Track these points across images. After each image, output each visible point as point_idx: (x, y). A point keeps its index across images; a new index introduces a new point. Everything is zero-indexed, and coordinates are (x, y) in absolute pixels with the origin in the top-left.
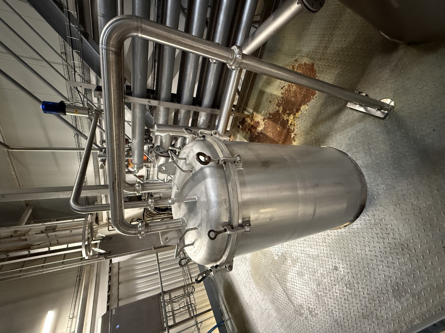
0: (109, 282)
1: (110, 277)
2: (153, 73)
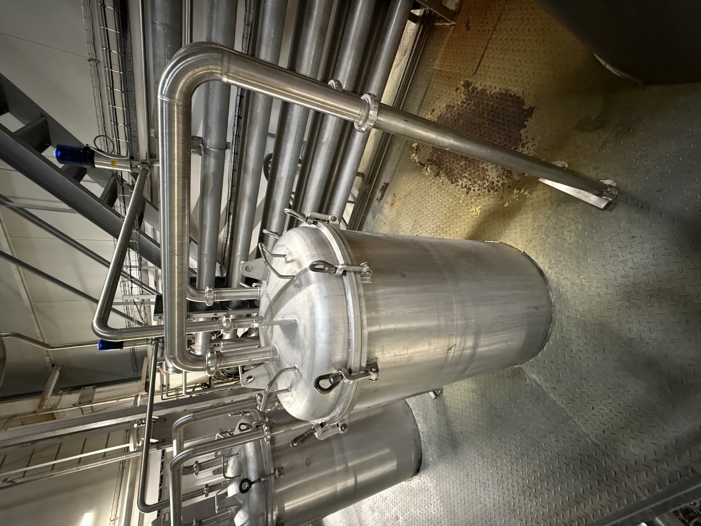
0: (161, 471)
1: (162, 463)
2: (227, 226)
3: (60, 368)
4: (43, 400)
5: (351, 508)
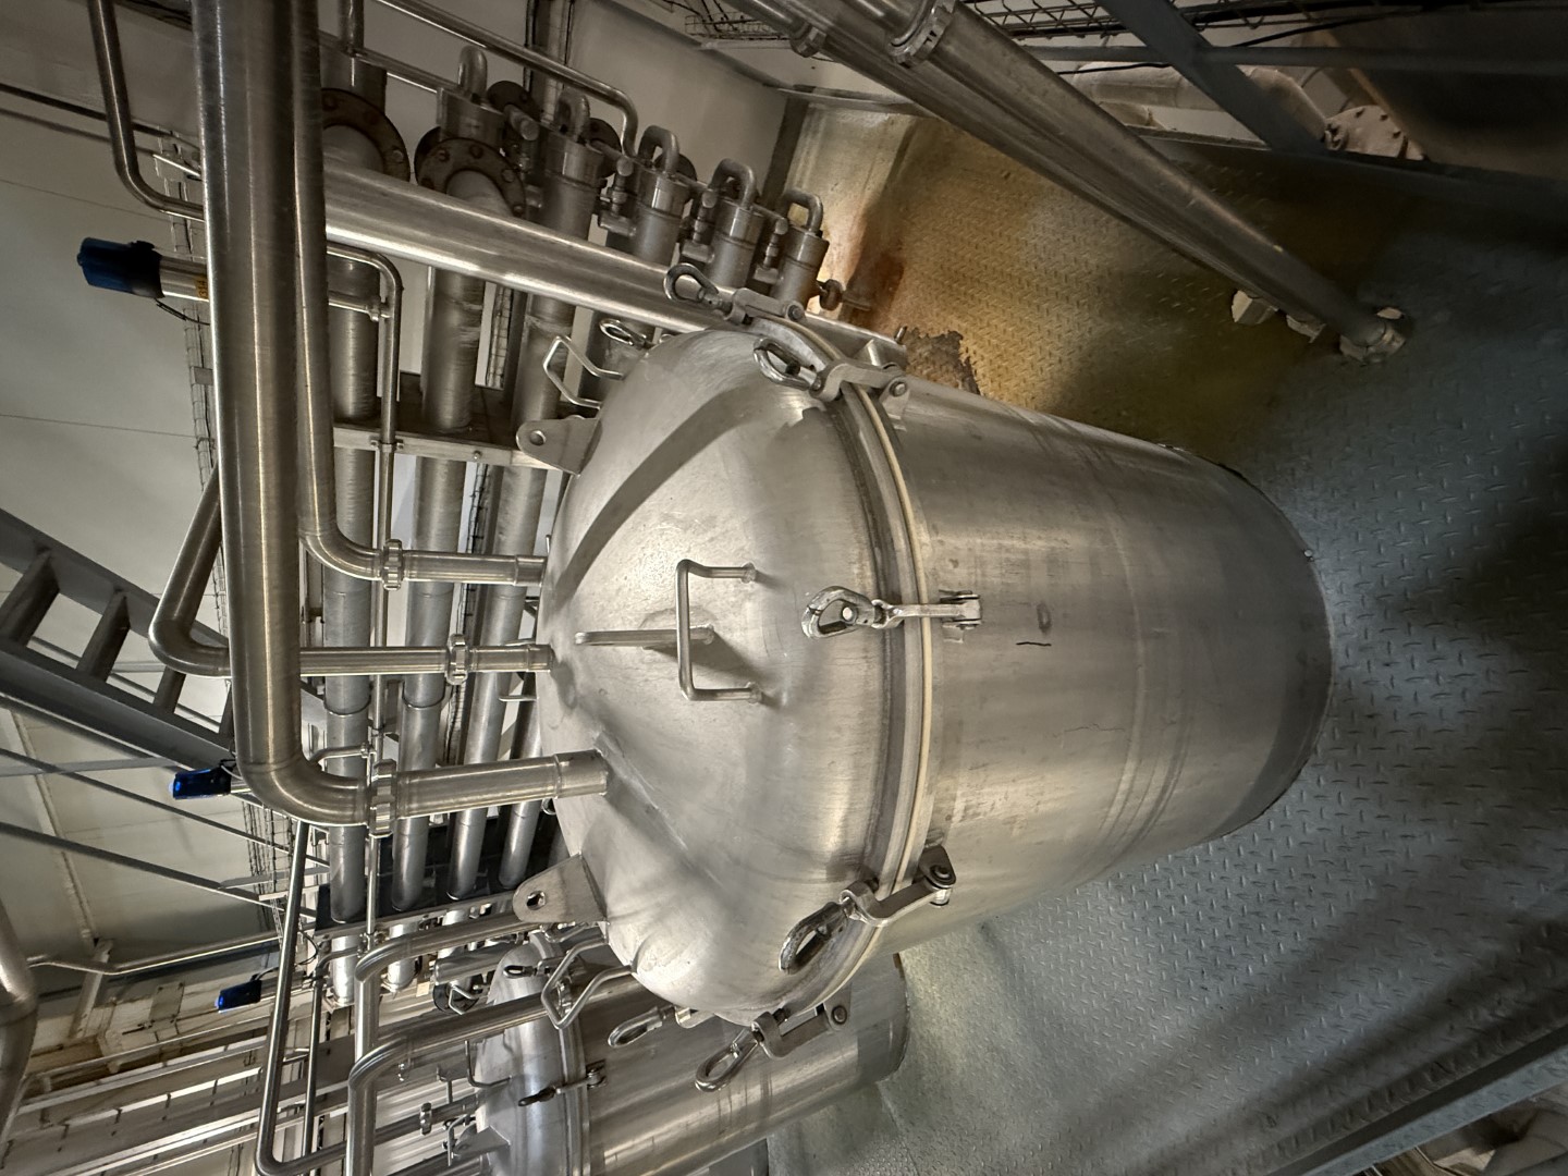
3: (109, 946)
4: (77, 1019)
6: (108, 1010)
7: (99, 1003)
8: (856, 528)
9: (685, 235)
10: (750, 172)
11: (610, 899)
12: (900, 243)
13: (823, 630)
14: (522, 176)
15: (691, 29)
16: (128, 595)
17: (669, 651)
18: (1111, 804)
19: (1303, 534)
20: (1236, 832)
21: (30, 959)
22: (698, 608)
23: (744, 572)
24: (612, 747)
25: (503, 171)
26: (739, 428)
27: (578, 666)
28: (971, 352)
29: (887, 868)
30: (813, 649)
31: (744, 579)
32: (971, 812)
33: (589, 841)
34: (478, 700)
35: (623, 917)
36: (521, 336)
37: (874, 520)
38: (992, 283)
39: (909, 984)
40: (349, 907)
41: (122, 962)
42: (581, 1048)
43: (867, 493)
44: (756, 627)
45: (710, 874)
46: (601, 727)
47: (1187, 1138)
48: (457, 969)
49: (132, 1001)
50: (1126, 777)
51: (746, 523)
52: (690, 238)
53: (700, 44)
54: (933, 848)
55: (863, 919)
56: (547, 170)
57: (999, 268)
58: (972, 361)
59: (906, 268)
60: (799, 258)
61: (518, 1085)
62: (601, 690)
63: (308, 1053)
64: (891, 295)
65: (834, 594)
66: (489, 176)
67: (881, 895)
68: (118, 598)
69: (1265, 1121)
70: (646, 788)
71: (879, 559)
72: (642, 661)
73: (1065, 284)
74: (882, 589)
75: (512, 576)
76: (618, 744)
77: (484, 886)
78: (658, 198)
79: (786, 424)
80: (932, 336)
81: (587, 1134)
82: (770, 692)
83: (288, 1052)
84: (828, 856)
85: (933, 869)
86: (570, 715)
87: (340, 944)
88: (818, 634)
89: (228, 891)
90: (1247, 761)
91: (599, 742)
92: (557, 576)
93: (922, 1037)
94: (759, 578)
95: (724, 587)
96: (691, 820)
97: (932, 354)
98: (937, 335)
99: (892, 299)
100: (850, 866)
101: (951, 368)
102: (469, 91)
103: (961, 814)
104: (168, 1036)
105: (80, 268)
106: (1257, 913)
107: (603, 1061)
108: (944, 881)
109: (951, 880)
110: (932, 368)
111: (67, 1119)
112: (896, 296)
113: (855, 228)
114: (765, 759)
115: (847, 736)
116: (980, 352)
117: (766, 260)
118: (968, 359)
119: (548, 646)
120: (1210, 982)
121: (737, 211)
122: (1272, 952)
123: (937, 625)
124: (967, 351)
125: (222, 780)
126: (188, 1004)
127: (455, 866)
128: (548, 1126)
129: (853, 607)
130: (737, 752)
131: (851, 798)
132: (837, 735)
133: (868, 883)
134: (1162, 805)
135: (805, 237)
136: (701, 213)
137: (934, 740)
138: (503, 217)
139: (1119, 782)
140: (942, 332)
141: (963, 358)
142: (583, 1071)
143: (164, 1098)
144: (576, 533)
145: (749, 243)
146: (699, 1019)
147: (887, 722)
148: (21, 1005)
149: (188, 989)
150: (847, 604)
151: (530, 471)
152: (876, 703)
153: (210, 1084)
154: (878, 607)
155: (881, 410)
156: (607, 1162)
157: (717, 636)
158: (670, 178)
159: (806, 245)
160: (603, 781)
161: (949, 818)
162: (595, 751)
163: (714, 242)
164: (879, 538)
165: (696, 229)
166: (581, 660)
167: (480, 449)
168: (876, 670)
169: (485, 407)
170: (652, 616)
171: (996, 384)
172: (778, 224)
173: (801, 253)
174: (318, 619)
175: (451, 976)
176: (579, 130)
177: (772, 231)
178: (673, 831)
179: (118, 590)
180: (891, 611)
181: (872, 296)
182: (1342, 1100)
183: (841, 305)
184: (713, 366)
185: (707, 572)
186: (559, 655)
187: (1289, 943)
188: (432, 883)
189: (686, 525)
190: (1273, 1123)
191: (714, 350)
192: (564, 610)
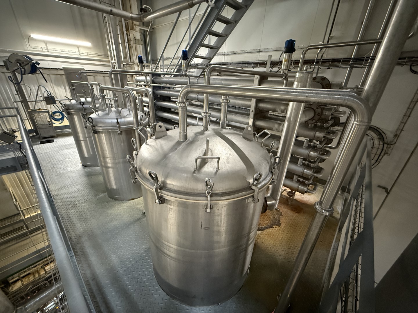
4: (138, 26)
5: (75, 146)
6: (139, 31)
7: (140, 29)
8: (225, 190)
9: (305, 159)
10: (320, 176)
11: (159, 140)
12: (305, 213)
13: (206, 182)
14: (316, 123)
15: (363, 163)
16: (225, 37)
17: (205, 154)
18: (168, 242)
19: (224, 303)
20: (156, 279)
21: (152, 21)
22: (212, 160)
23: (218, 169)
24: (188, 142)
25: (315, 120)
26: (246, 169)
27: (203, 136)
28: (275, 228)
29: (163, 191)
30: (203, 180)
31: (217, 168)
32: (171, 209)
33: (170, 136)
34: (198, 108)
35: (156, 143)
36: (279, 121)
37: (227, 194)
38: (293, 235)
39: (127, 202)
40: (156, 80)
41: (149, 36)
42: (125, 130)
43: (232, 193)
44: (208, 170)
45: (165, 159)
46: (191, 140)
47: (91, 261)
48: (140, 102)
49: (140, 35)
50: (173, 246)
51: (227, 169)
52: (304, 160)
53: (359, 165)
54: (165, 200)
55: (155, 186)
56: (317, 129)
57: (297, 237)
58: (273, 228)
59: (298, 214)
60: (300, 187)
61: (120, 117)
62: (198, 141)
63: (125, 69)
64: (292, 210)
65: (212, 184)
66: (313, 117)
67: (159, 190)
68: (224, 35)
69: (93, 278)
70: (180, 149)
71: (219, 194)
72: (203, 149)
73: (291, 253)
74: (213, 194)
75: (222, 122)
76: (188, 143)
77: (157, 107)
78: (312, 153)
79: (246, 178)
80: (280, 219)
81: (108, 131)
82: (196, 172)
83: (126, 66)
84: (166, 181)
85: (162, 200)
86: (194, 134)
87: (148, 78)
88: (206, 181)
89: (161, 56)
90: (173, 279)
91: (189, 140)
92: (221, 132)
93: (115, 203)
94: (217, 171)
95: (215, 165)
96: (174, 157)
97: (276, 219)
98: (280, 220)
99: (290, 210)
100: (164, 185)
101: (272, 223)
102: (334, 113)
103: (170, 207)
104: (132, 42)
105: (289, 40)
106: (137, 282)
107: (122, 134)
108: (159, 202)
109: (160, 204)
110: (272, 218)
111: (119, 25)
112: (291, 211)
113: (310, 202)
114: (184, 170)
115: (187, 185)
116: (275, 231)
117: (299, 178)
118: (274, 228)
119: (207, 130)
120: (123, 269)
121: (310, 172)
122: (129, 284)
123: (206, 204)
124: (276, 227)
125: (185, 59)
126: (138, 46)
127: (162, 102)
128: (112, 123)
129: (210, 188)
130: (186, 165)
131: (176, 186)
132: (188, 183)
133: (161, 188)
134: (166, 255)
135: (305, 188)
136: (310, 163)
137: (185, 202)
138: (299, 122)
139: (172, 244)
140: (281, 222)
141: (274, 226)
142: (120, 130)
143: (120, 42)
144: (229, 136)
145: (303, 175)
146: (134, 155)
147: (189, 193)
148: (144, 19)
149: (141, 46)
150: (211, 186)
151: (248, 122)
152: (192, 191)
153: (121, 51)
154: (210, 192)
155: (250, 197)
156: (102, 134)
157: (207, 163)
158: (317, 156)
159: (303, 189)
160: (181, 140)
161: (170, 205)
162: (187, 139)
163: (303, 166)
164: (224, 194)
165: (306, 162)
166: (204, 137)
167: (253, 112)
168: (199, 192)
169: (264, 112)
170: (211, 151)
171: (266, 234)
172: (308, 182)
173: (301, 187)
174: (218, 74)
175: (139, 100)
176: (327, 136)
177: (306, 180)
178: (172, 153)
179: (226, 35)
180: (209, 195)
181: (291, 205)
182: (97, 296)
183: (289, 197)
184: (260, 165)
185: (218, 162)
186: (206, 132)
187: (131, 288)
188: (159, 97)
189: (228, 158)
190: (93, 280)
191: (264, 165)
192: (214, 133)
